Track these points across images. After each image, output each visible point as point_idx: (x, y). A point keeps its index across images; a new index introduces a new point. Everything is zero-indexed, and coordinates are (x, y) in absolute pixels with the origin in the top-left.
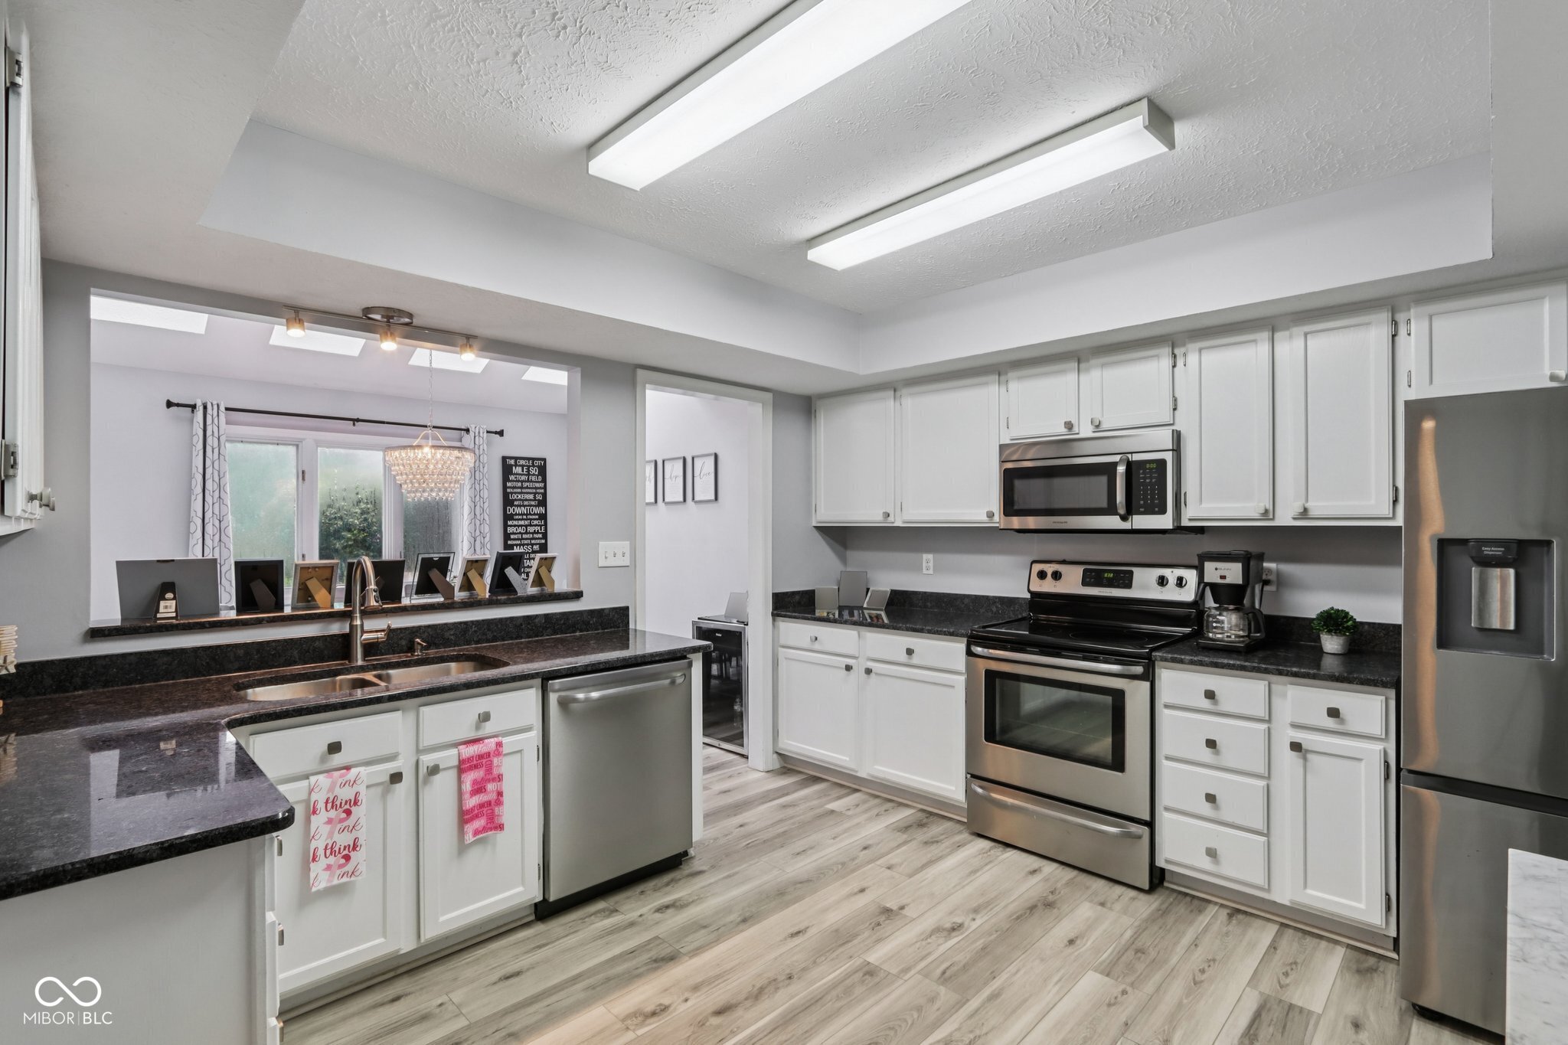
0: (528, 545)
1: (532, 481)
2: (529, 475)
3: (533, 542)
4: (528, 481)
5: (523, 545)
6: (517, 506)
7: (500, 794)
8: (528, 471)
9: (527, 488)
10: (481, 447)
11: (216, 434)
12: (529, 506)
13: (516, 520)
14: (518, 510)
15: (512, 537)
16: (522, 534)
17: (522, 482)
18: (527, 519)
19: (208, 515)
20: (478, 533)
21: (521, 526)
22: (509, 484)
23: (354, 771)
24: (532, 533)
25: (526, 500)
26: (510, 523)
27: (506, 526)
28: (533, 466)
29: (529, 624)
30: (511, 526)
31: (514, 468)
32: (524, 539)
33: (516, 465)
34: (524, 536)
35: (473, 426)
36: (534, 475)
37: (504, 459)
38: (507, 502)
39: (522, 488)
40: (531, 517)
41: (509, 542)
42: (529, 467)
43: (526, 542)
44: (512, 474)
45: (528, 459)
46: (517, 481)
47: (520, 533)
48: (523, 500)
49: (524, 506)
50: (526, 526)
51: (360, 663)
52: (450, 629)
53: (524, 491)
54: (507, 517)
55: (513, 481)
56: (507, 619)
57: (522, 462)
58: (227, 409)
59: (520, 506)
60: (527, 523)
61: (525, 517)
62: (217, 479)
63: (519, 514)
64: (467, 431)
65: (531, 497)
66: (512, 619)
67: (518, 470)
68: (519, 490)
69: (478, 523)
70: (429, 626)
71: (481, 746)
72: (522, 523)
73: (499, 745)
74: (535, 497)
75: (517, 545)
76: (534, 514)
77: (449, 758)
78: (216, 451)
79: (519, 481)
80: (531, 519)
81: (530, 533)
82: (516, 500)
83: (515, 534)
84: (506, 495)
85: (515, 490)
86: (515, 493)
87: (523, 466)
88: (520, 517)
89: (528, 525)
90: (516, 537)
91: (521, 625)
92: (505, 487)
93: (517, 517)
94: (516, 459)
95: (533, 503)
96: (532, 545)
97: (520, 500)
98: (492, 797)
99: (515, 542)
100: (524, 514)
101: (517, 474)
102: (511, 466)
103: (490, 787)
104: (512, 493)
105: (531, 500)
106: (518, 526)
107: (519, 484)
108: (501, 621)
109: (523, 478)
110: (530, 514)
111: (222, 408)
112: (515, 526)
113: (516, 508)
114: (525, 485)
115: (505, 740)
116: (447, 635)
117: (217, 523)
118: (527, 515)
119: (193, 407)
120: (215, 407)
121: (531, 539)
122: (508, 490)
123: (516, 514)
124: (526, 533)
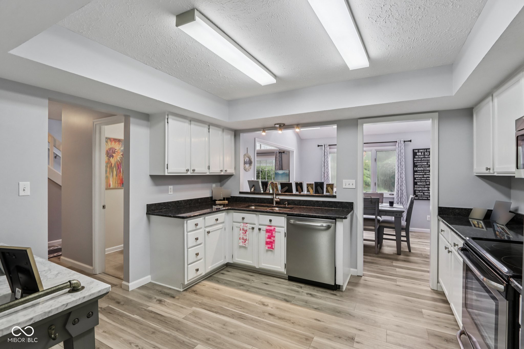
0: (424, 182)
1: (426, 158)
2: (424, 155)
3: (426, 181)
4: (424, 158)
5: (422, 182)
6: (419, 167)
7: (274, 241)
8: (424, 154)
9: (424, 160)
10: (401, 147)
11: (326, 152)
12: (424, 167)
13: (418, 172)
14: (419, 169)
15: (416, 179)
16: (421, 178)
17: (421, 158)
18: (423, 172)
19: (325, 171)
20: (400, 177)
21: (421, 175)
22: (415, 159)
23: (247, 224)
24: (426, 178)
25: (423, 165)
26: (415, 174)
27: (414, 175)
28: (427, 152)
29: (317, 203)
30: (416, 175)
31: (417, 153)
32: (422, 180)
33: (418, 152)
34: (422, 179)
35: (398, 140)
36: (427, 155)
37: (413, 150)
38: (415, 166)
39: (421, 160)
40: (425, 171)
41: (415, 181)
42: (424, 152)
43: (423, 181)
44: (416, 155)
45: (424, 149)
46: (419, 158)
47: (420, 177)
48: (422, 165)
49: (422, 167)
50: (423, 175)
51: (275, 205)
52: (296, 201)
53: (422, 161)
54: (415, 172)
55: (417, 158)
56: (311, 201)
57: (421, 151)
58: (329, 145)
59: (420, 167)
60: (423, 173)
61: (423, 171)
62: (327, 163)
63: (420, 170)
64: (397, 142)
65: (426, 164)
66: (312, 201)
67: (420, 154)
68: (420, 161)
69: (400, 174)
70: (291, 200)
71: (270, 227)
72: (421, 173)
73: (274, 229)
74: (427, 163)
75: (419, 182)
76: (427, 170)
77: (264, 228)
78: (326, 156)
79: (420, 158)
80: (425, 172)
81: (425, 177)
82: (418, 165)
83: (418, 178)
84: (414, 163)
85: (418, 161)
86: (418, 162)
87: (421, 152)
88: (420, 171)
89: (424, 175)
90: (418, 179)
91: (315, 203)
92: (414, 161)
93: (419, 171)
94: (418, 150)
95: (427, 166)
96: (426, 182)
97: (420, 165)
98: (272, 241)
99: (417, 181)
100: (422, 170)
101: (419, 155)
102: (416, 152)
103: (272, 238)
104: (416, 163)
105: (425, 165)
106: (420, 175)
107: (420, 159)
108: (309, 201)
109: (422, 157)
110: (425, 170)
111: (328, 145)
112: (418, 175)
113: (418, 168)
114: (423, 159)
115: (276, 228)
116: (295, 202)
117: (327, 173)
118: (423, 170)
119: (322, 146)
120: (326, 145)
121: (425, 180)
122: (415, 162)
123: (418, 170)
124: (423, 177)
